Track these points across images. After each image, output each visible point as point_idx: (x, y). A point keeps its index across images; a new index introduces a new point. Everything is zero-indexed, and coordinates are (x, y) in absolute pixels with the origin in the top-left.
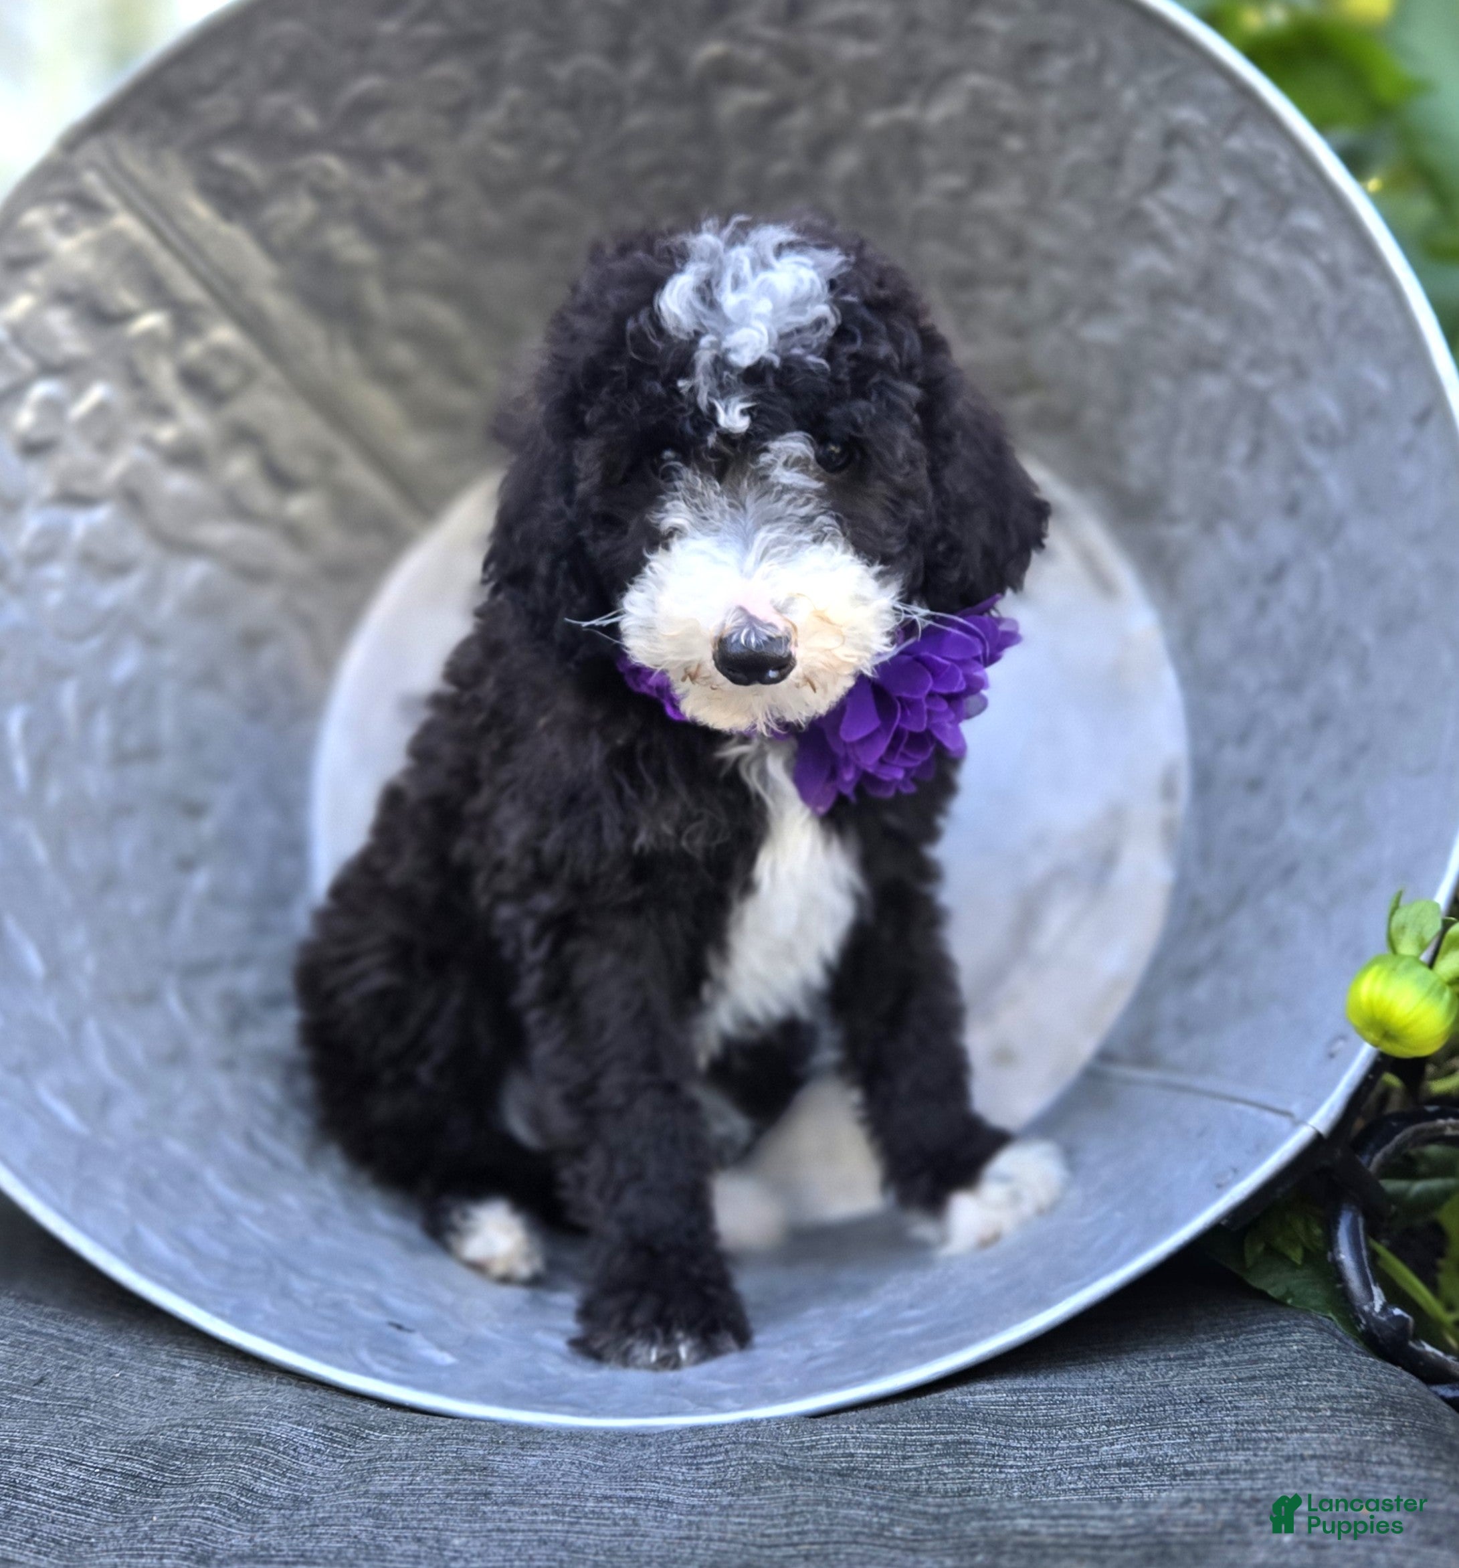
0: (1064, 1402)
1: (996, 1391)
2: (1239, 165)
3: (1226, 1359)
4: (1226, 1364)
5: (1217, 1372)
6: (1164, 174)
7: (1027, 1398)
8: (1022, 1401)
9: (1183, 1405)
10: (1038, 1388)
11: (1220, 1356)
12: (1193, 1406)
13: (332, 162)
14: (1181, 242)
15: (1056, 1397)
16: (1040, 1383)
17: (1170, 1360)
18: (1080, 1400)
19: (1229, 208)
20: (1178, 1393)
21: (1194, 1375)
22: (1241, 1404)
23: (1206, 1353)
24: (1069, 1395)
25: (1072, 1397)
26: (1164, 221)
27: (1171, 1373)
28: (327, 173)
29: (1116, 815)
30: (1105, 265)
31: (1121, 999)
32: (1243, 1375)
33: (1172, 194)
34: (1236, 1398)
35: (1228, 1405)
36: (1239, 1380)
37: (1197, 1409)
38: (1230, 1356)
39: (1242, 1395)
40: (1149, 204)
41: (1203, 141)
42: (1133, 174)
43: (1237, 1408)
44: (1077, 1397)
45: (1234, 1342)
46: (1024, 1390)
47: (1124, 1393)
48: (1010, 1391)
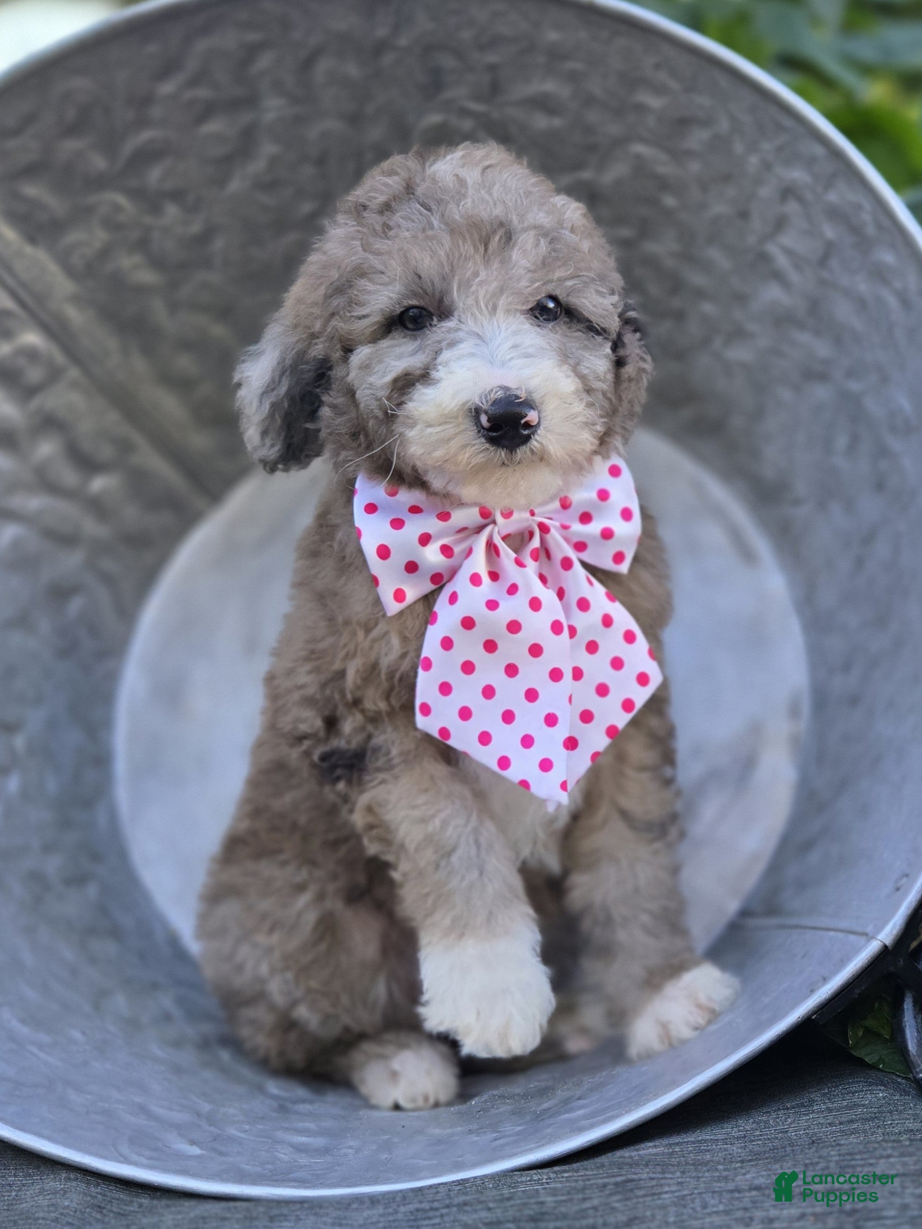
0: (708, 1151)
1: (655, 1146)
2: (835, 214)
3: (830, 1105)
4: (829, 1110)
5: (824, 1117)
6: (780, 224)
7: (680, 1150)
8: (676, 1152)
9: (799, 1146)
10: (688, 1142)
11: (824, 1103)
12: (807, 1147)
13: (121, 200)
14: (794, 277)
15: (702, 1148)
16: (690, 1137)
17: (787, 1109)
18: (721, 1148)
19: (829, 249)
20: (795, 1138)
21: (807, 1121)
22: (842, 1142)
23: (814, 1101)
24: (712, 1145)
25: (714, 1147)
26: (782, 261)
27: (789, 1120)
28: (118, 208)
29: (755, 730)
30: (741, 299)
31: (759, 869)
32: (843, 1119)
33: (788, 239)
34: (839, 1138)
35: (833, 1144)
36: (841, 1123)
37: (810, 1148)
38: (833, 1103)
39: (843, 1136)
40: (772, 249)
41: (809, 196)
42: (757, 224)
43: (839, 1145)
44: (719, 1147)
45: (834, 1091)
46: (677, 1144)
47: (753, 1141)
48: (666, 1145)
